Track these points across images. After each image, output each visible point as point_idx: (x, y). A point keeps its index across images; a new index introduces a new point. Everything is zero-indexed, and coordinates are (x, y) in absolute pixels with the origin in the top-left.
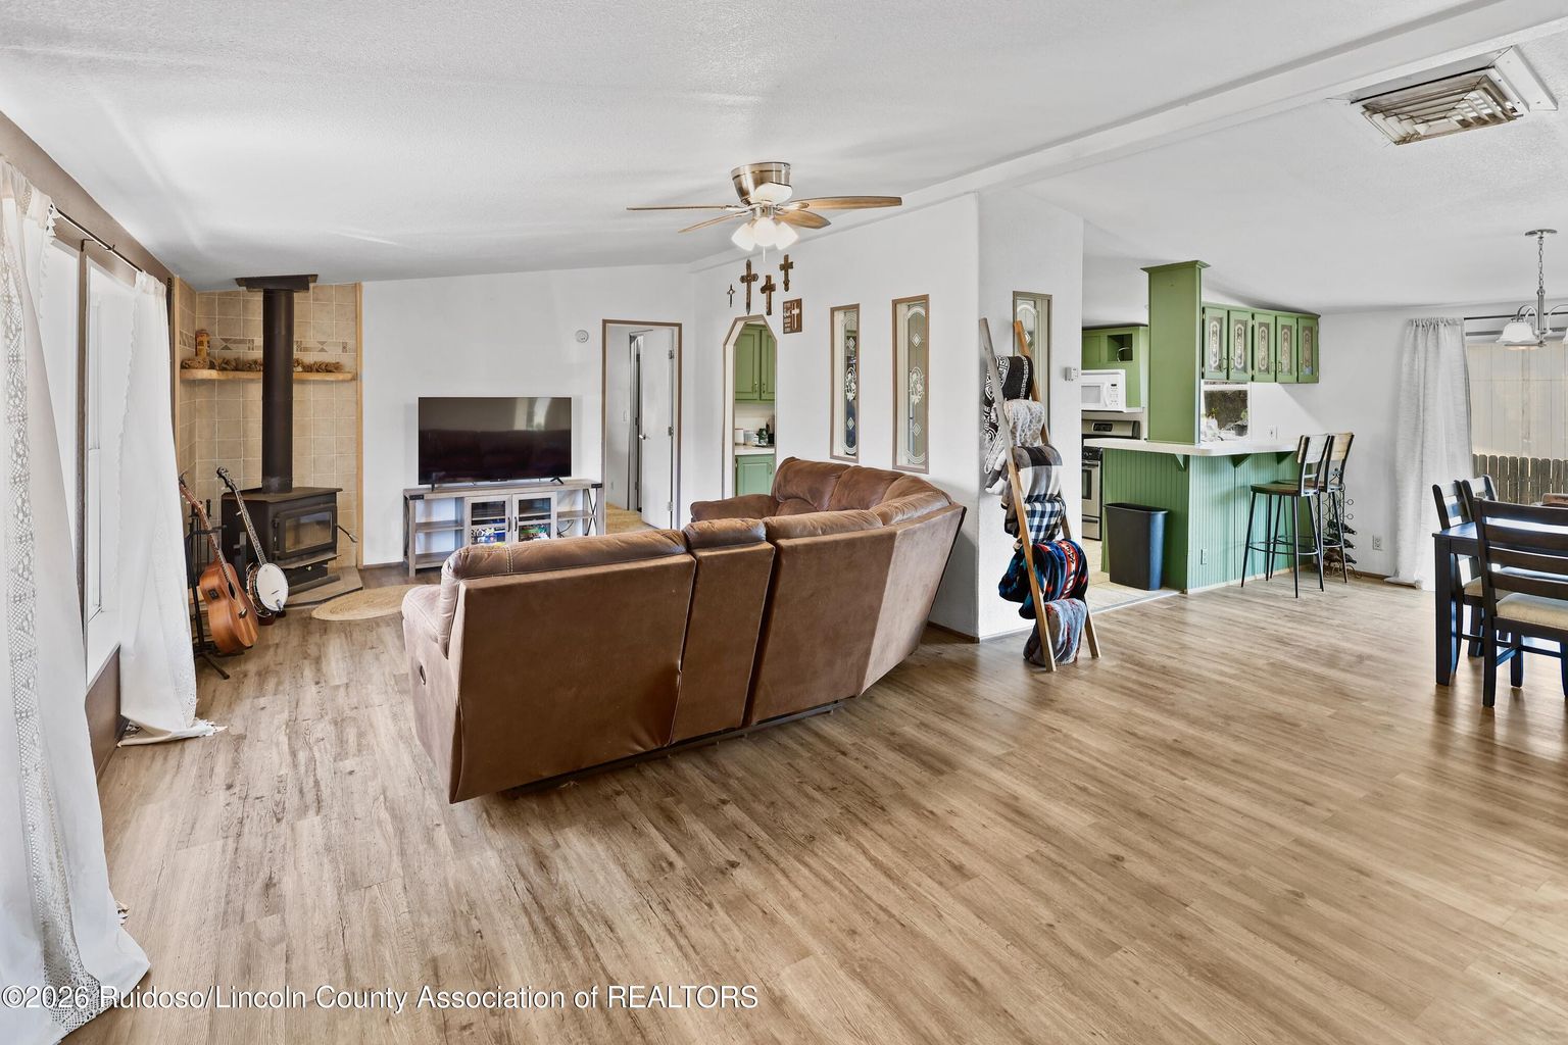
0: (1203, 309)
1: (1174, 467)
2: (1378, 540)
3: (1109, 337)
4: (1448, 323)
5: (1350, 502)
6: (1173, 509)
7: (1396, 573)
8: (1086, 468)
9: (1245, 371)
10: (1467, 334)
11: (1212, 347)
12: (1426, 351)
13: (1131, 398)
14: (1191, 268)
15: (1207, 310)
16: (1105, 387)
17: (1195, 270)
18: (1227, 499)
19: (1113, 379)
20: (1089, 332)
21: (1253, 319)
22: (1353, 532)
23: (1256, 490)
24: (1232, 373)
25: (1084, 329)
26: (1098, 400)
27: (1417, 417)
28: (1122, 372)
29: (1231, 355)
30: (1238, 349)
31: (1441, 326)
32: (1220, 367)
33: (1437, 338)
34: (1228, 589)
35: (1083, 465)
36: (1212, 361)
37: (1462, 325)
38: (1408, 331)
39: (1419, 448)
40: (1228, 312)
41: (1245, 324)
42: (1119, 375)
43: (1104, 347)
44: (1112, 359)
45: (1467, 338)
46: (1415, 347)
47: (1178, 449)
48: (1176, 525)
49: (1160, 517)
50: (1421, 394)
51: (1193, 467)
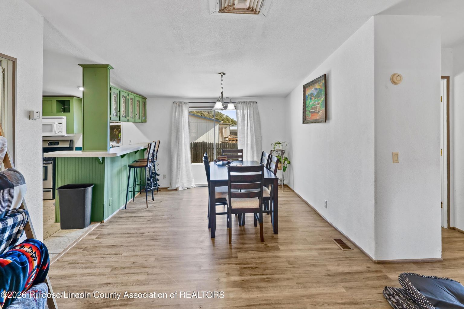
0: (110, 88)
1: (97, 163)
2: (165, 176)
3: (57, 101)
4: (185, 103)
5: (158, 165)
6: (96, 183)
7: (171, 186)
8: (45, 165)
9: (126, 117)
10: (190, 107)
11: (114, 106)
12: (179, 112)
13: (69, 129)
14: (105, 68)
15: (112, 89)
16: (55, 125)
17: (107, 70)
18: (119, 172)
19: (60, 121)
20: (46, 98)
21: (128, 96)
22: (159, 175)
23: (130, 167)
24: (121, 118)
25: (43, 96)
26: (51, 131)
27: (177, 133)
28: (65, 118)
29: (121, 110)
30: (123, 108)
31: (183, 104)
32: (117, 115)
33: (182, 108)
34: (120, 212)
35: (43, 163)
36: (114, 112)
37: (188, 104)
38: (174, 105)
39: (177, 143)
40: (120, 91)
41: (125, 97)
42: (64, 119)
43: (55, 106)
44: (58, 111)
45: (189, 108)
46: (176, 111)
47: (99, 154)
48: (98, 190)
49: (90, 190)
50: (178, 126)
51: (106, 162)
